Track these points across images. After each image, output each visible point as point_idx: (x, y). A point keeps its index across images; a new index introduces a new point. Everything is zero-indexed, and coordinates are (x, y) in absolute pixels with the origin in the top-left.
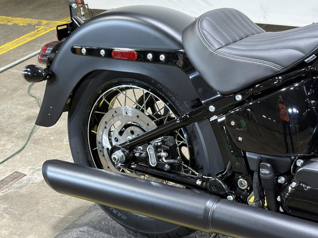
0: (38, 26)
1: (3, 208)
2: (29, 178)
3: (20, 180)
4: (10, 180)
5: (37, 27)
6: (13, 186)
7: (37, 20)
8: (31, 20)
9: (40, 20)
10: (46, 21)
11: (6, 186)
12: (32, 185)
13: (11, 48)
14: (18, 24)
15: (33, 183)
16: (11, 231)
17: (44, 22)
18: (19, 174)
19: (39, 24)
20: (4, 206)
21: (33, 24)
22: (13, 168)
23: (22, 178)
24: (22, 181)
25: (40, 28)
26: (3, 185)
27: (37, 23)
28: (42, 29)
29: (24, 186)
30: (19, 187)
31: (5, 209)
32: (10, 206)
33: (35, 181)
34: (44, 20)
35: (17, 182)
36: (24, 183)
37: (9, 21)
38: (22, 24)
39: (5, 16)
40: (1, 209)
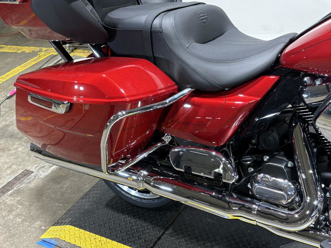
1: (17, 200)
5: (38, 53)
10: (45, 48)
12: (38, 180)
14: (25, 51)
16: (23, 219)
18: (28, 172)
22: (23, 167)
23: (30, 174)
24: (30, 177)
29: (32, 181)
30: (28, 183)
32: (22, 199)
37: (18, 50)
38: (28, 52)
39: (16, 46)
40: (16, 201)
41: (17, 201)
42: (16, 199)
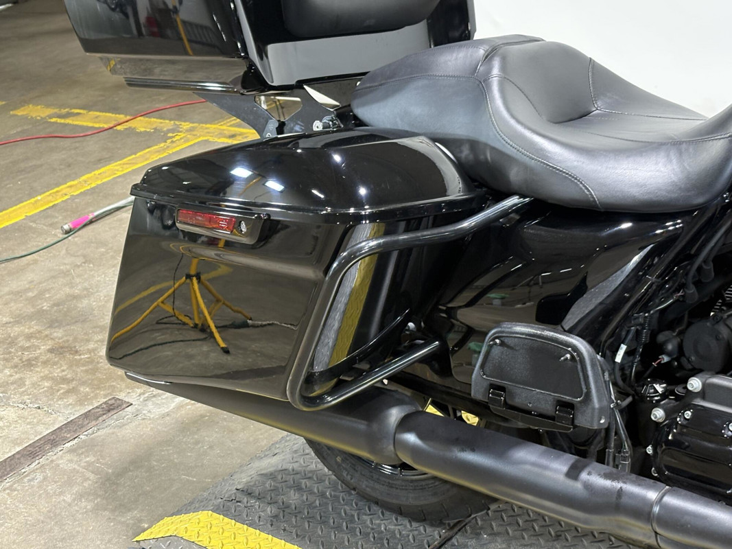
0: (173, 133)
1: (85, 462)
2: (138, 410)
3: (120, 412)
4: (101, 413)
5: (170, 135)
6: (106, 424)
7: (172, 122)
8: (162, 121)
9: (177, 123)
10: (188, 123)
11: (94, 423)
12: (141, 422)
13: (119, 174)
14: (135, 128)
15: (144, 419)
16: (97, 503)
17: (186, 125)
18: (120, 402)
19: (175, 130)
20: (88, 459)
21: (165, 129)
22: (109, 392)
23: (124, 409)
24: (123, 415)
25: (177, 138)
26: (87, 422)
27: (171, 128)
28: (181, 139)
29: (126, 424)
30: (118, 426)
31: (89, 464)
32: (98, 460)
33: (147, 415)
34: (185, 121)
35: (115, 417)
36: (128, 419)
38: (142, 130)
39: (113, 113)
40: (82, 464)
41: (85, 464)
42: (85, 460)
